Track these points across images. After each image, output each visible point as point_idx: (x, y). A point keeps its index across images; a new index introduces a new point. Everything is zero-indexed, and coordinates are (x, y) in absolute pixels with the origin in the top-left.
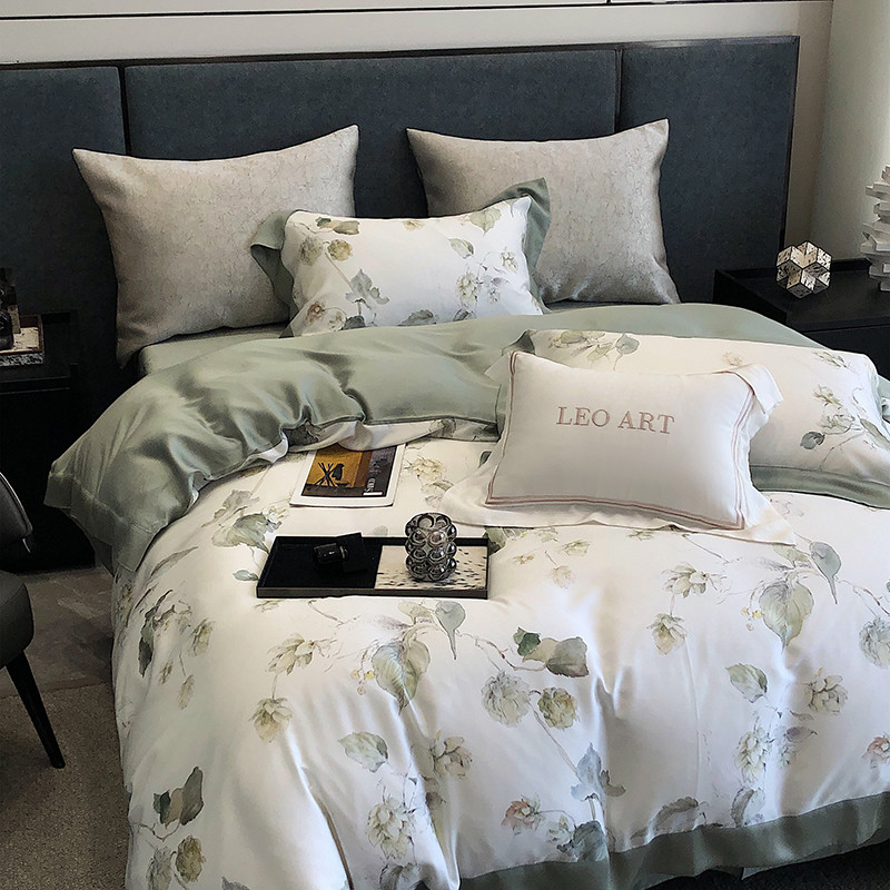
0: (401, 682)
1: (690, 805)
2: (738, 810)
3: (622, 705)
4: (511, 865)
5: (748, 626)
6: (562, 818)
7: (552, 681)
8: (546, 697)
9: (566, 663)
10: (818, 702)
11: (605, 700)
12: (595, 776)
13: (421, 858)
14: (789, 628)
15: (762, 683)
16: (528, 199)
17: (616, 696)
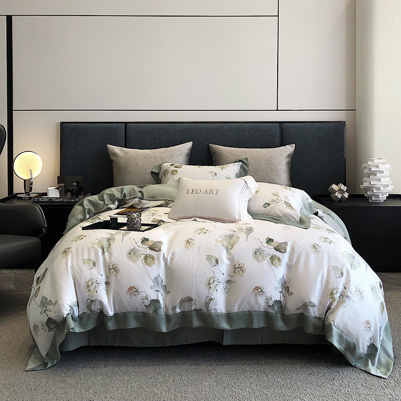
0: (104, 246)
1: (190, 300)
2: (207, 304)
3: (170, 263)
4: (130, 310)
5: (216, 244)
6: (146, 295)
7: (149, 252)
8: (146, 256)
9: (155, 247)
10: (236, 271)
11: (165, 260)
12: (160, 285)
13: (99, 298)
14: (229, 247)
15: (217, 262)
16: (241, 163)
17: (169, 259)
